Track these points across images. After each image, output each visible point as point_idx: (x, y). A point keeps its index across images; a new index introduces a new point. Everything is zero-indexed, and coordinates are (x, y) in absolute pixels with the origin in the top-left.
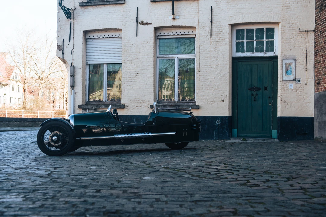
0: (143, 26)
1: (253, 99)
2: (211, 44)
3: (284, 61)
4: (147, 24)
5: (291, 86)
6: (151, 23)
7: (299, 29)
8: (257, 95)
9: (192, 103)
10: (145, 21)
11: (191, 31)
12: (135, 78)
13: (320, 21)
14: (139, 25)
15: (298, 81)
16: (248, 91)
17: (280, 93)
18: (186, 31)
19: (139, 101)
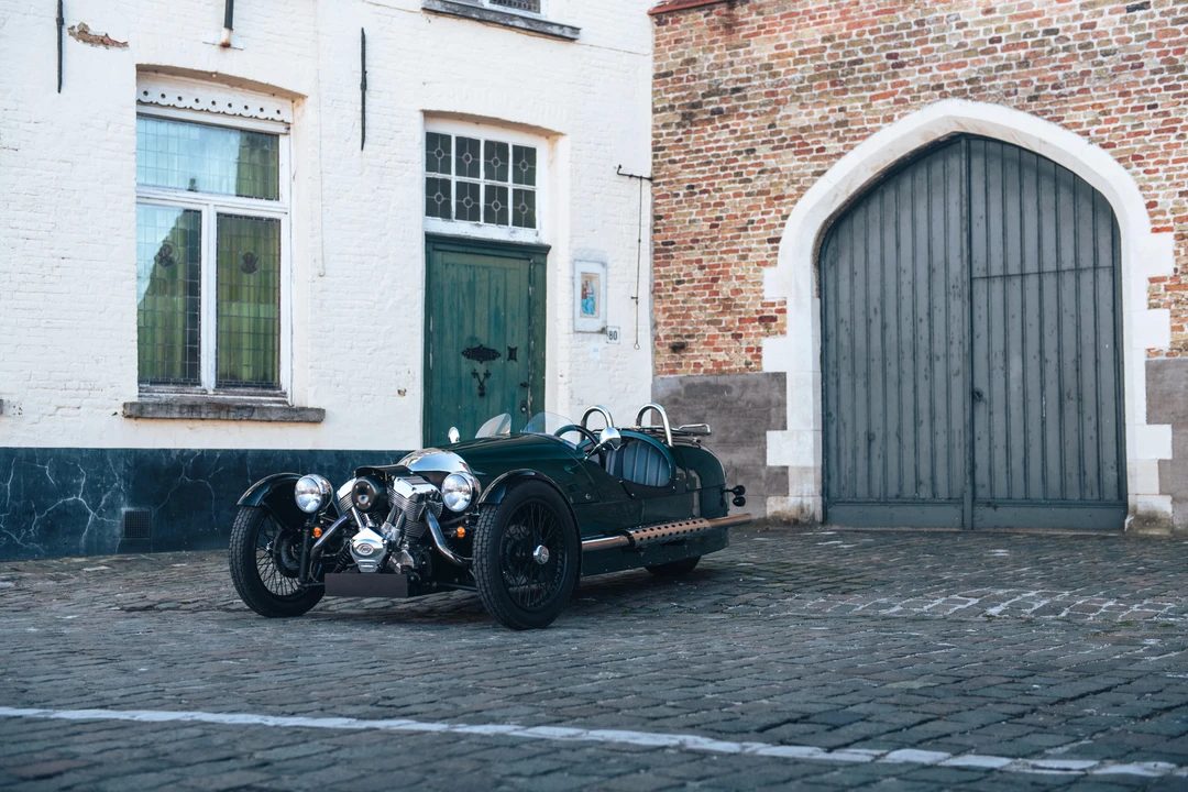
0: (88, 46)
1: (476, 390)
2: (362, 173)
3: (578, 265)
4: (105, 41)
5: (596, 350)
6: (125, 44)
7: (620, 167)
8: (487, 375)
9: (271, 399)
10: (96, 29)
11: (271, 106)
12: (52, 279)
13: (686, 153)
14: (69, 41)
15: (613, 336)
16: (464, 359)
17: (566, 373)
18: (255, 102)
19: (69, 384)
